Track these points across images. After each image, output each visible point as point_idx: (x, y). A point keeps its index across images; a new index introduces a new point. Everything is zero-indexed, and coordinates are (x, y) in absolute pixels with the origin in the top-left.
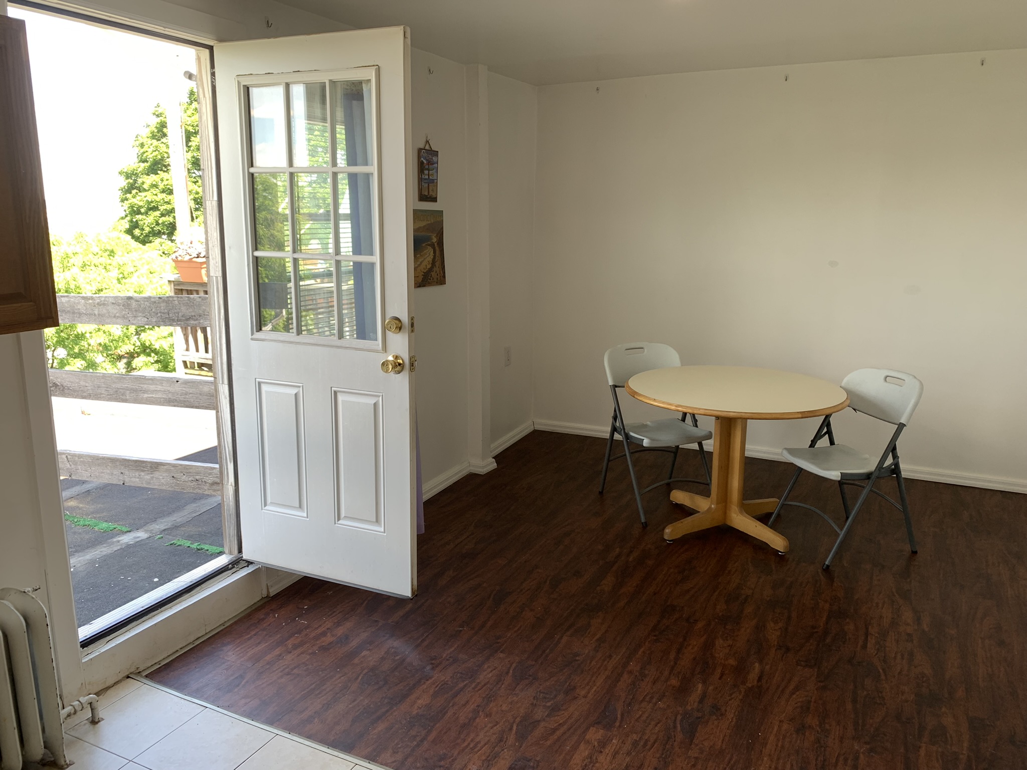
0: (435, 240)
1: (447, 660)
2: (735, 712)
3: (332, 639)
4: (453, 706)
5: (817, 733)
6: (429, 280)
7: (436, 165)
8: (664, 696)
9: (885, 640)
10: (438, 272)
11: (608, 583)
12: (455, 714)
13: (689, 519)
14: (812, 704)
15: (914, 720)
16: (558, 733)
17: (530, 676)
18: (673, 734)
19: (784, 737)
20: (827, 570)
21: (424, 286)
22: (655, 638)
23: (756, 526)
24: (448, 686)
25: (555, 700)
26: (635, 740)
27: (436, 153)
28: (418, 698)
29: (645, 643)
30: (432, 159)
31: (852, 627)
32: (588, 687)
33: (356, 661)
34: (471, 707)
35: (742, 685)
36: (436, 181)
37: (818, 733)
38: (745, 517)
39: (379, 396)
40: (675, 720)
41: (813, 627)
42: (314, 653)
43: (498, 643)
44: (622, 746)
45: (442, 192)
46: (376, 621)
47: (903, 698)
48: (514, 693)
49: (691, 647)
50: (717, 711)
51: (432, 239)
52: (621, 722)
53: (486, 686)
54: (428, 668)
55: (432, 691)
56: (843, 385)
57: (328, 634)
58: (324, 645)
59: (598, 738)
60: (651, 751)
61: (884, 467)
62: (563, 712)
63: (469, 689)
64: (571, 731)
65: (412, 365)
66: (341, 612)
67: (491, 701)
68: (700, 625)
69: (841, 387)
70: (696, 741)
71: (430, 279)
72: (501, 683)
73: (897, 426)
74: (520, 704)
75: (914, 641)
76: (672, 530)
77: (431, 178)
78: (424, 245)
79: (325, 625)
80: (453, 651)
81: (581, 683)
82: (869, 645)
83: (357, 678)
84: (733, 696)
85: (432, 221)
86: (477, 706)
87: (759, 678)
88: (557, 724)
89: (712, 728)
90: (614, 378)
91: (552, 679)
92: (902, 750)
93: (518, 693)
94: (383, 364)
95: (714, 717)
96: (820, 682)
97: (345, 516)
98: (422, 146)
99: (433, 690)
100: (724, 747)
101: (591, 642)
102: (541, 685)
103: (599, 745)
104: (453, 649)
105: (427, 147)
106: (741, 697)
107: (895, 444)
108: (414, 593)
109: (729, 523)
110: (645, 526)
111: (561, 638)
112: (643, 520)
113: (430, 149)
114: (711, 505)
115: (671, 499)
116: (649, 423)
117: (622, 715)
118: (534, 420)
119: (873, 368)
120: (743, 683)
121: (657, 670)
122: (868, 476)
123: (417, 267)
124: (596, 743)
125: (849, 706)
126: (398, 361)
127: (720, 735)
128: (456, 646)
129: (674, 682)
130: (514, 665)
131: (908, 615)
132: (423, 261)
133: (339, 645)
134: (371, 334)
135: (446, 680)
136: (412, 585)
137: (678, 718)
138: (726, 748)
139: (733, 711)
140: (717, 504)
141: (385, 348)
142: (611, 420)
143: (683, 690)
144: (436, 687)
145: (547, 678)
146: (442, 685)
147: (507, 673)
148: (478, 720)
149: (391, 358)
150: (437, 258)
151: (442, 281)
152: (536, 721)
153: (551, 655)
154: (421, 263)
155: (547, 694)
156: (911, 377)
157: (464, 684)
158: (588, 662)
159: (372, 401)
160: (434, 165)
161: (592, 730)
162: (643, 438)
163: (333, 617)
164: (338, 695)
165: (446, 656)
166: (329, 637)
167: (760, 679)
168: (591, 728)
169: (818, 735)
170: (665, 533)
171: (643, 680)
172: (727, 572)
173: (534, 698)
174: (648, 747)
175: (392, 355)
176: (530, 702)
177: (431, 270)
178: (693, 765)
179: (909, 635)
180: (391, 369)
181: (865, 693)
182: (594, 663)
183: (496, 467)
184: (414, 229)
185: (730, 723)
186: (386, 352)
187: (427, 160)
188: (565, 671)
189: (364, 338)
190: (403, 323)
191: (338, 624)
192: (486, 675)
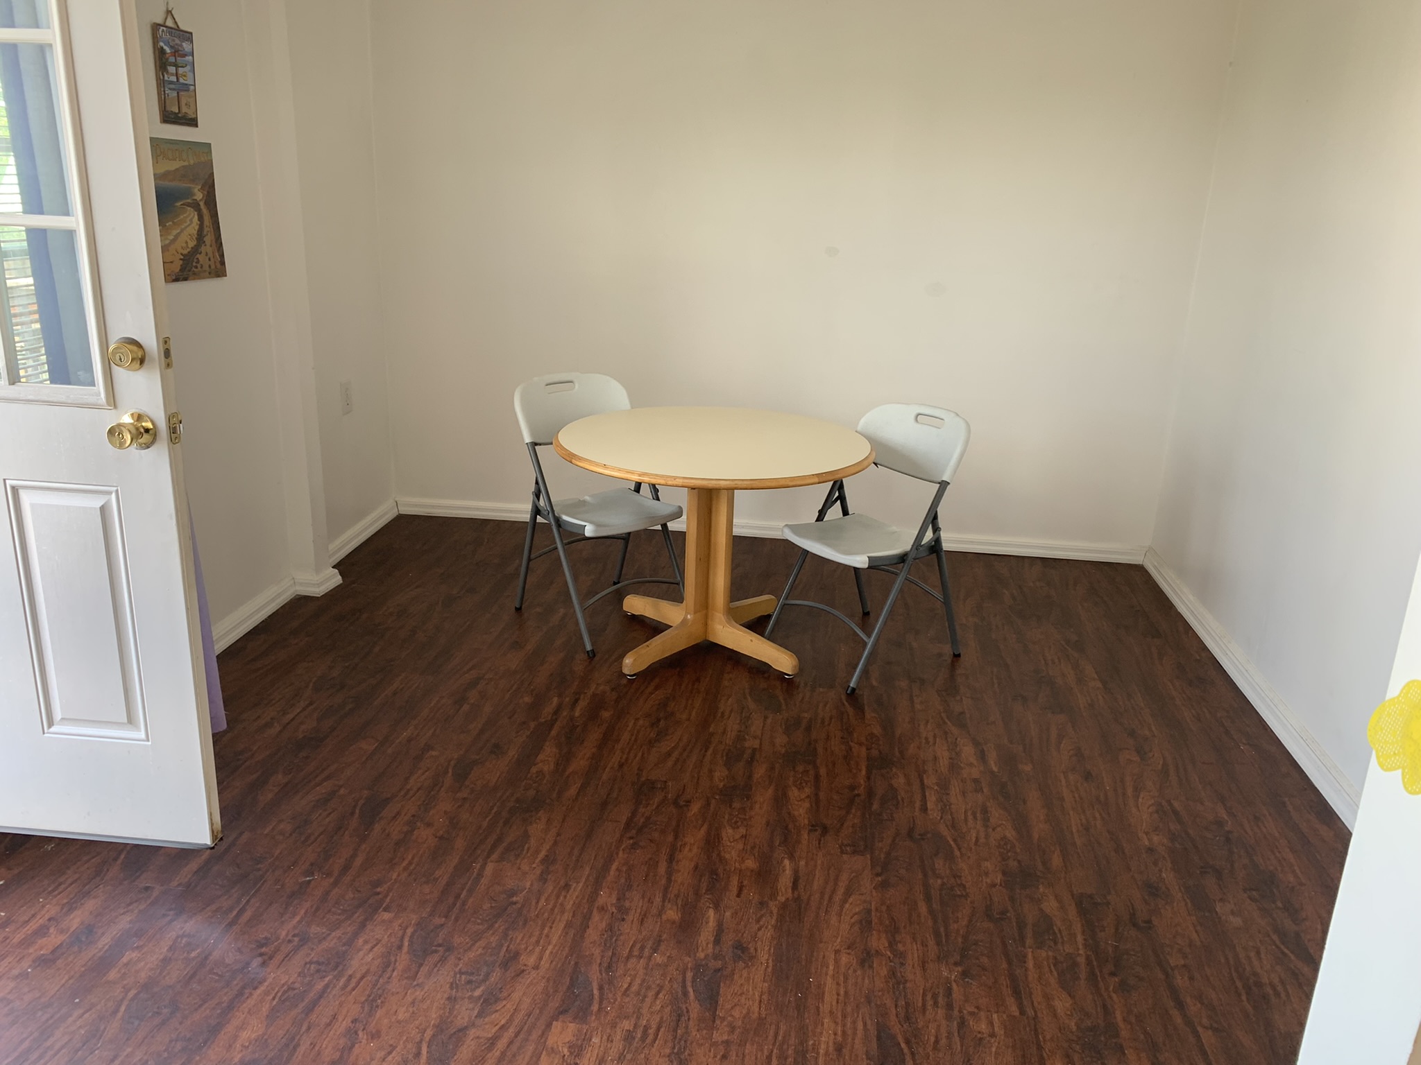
0: (199, 196)
1: (290, 941)
2: (770, 949)
3: (62, 938)
4: (309, 1028)
5: (888, 961)
6: (194, 269)
7: (191, 58)
8: (660, 941)
9: (948, 794)
10: (210, 255)
11: (547, 757)
12: (313, 1045)
13: (658, 640)
14: (873, 914)
15: (1008, 915)
16: (501, 1044)
17: (439, 945)
18: (684, 1007)
19: (846, 979)
20: (852, 695)
21: (186, 279)
22: (631, 841)
23: (751, 641)
24: (296, 991)
25: (487, 983)
26: (627, 1030)
27: (188, 37)
28: (241, 1028)
29: (617, 854)
30: (181, 46)
31: (902, 780)
32: (538, 949)
33: (113, 975)
34: (342, 1025)
35: (771, 900)
36: (192, 87)
37: (891, 962)
38: (734, 627)
39: (110, 493)
40: (684, 981)
41: (852, 788)
42: (24, 975)
43: (378, 894)
44: (609, 1046)
45: (205, 106)
46: (147, 889)
47: (989, 881)
48: (415, 983)
49: (687, 849)
50: (743, 953)
51: (194, 194)
52: (601, 1003)
53: (365, 979)
54: (256, 963)
55: (265, 1009)
56: (859, 428)
57: (52, 930)
58: (43, 955)
59: (567, 1040)
60: (656, 1045)
61: (922, 543)
62: (504, 1002)
63: (334, 992)
64: (522, 1036)
65: (173, 430)
66: (75, 881)
67: (377, 1006)
68: (695, 808)
69: (856, 431)
70: (720, 1013)
71: (196, 267)
72: (390, 969)
73: (939, 485)
74: (428, 1002)
75: (985, 790)
76: (635, 660)
77: (181, 80)
78: (178, 204)
79: (43, 912)
80: (300, 922)
81: (527, 943)
82: (930, 805)
83: (116, 1012)
84: (761, 923)
85: (192, 162)
86: (352, 1022)
87: (794, 883)
88: (497, 1027)
89: (741, 985)
90: (532, 432)
91: (477, 944)
92: (1005, 965)
93: (422, 983)
94: (111, 432)
95: (741, 964)
96: (878, 875)
97: (62, 719)
98: (160, 21)
99: (268, 1006)
100: (763, 1013)
101: (534, 866)
102: (460, 959)
103: (571, 1053)
104: (298, 918)
105: (170, 23)
106: (773, 922)
107: (936, 512)
108: (216, 836)
109: (712, 639)
110: (592, 655)
111: (483, 867)
112: (589, 648)
113: (176, 28)
114: (686, 616)
115: (624, 609)
116: (587, 498)
117: (601, 988)
118: (397, 499)
119: (899, 403)
120: (773, 896)
121: (643, 897)
122: (902, 558)
123: (170, 244)
124: (566, 1051)
125: (923, 908)
126: (144, 424)
127: (754, 994)
128: (303, 912)
129: (672, 914)
130: (409, 931)
131: (968, 751)
132: (178, 234)
133: (76, 949)
134: (79, 373)
135: (291, 981)
136: (212, 824)
137: (687, 976)
138: (766, 1015)
139: (767, 948)
140: (695, 613)
141: (113, 399)
142: (531, 497)
143: (687, 926)
144: (274, 999)
145: (469, 945)
146: (285, 992)
147: (400, 947)
148: (356, 1050)
149: (127, 419)
150: (206, 229)
151: (219, 271)
152: (460, 1030)
153: (471, 900)
154: (177, 237)
155: (472, 974)
156: (953, 415)
157: (326, 982)
158: (534, 903)
159: (97, 502)
160: (187, 58)
161: (557, 1026)
162: (583, 523)
163: (59, 894)
164: (80, 1053)
165: (287, 935)
166: (53, 936)
167: (795, 886)
168: (554, 1023)
169: (891, 964)
170: (624, 664)
171: (623, 920)
172: (719, 715)
173: (451, 988)
174: (649, 1040)
175: (129, 414)
176: (446, 996)
177: (195, 250)
178: (723, 1055)
179: (976, 781)
180: (129, 442)
181: (939, 881)
182: (542, 902)
183: (342, 582)
184: (154, 175)
185: (766, 970)
186: (115, 407)
187: (171, 47)
188: (497, 925)
189: (67, 381)
190: (146, 351)
191: (71, 907)
192: (363, 959)
